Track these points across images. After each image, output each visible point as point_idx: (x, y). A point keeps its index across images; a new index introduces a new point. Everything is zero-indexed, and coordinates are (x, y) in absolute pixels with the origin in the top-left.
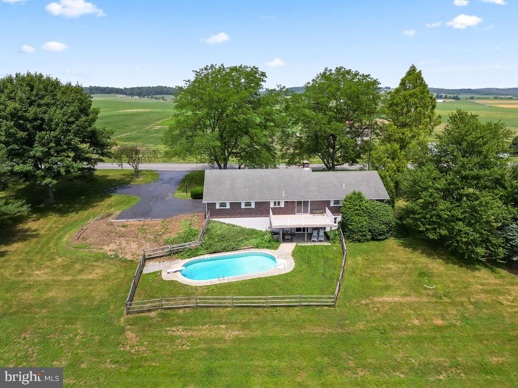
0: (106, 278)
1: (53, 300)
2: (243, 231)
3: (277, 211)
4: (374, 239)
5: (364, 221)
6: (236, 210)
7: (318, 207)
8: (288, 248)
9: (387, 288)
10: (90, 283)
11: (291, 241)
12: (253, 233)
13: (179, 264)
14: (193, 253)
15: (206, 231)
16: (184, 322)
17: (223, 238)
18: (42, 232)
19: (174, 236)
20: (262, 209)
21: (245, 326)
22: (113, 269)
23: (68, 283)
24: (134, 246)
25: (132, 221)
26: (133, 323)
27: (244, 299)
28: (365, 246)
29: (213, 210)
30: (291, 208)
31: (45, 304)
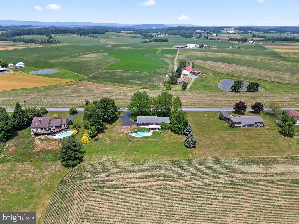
0: (123, 136)
1: (117, 139)
2: (144, 128)
3: (150, 125)
4: (166, 130)
5: (165, 127)
6: (143, 124)
7: (157, 124)
8: (152, 131)
9: (165, 138)
10: (121, 136)
11: (152, 130)
12: (146, 129)
13: (134, 134)
14: (136, 132)
15: (138, 128)
16: (136, 142)
17: (141, 129)
18: (109, 128)
19: (132, 129)
20: (147, 124)
21: (145, 142)
22: (124, 135)
23: (118, 136)
24: (126, 131)
25: (125, 126)
26: (130, 142)
27: (144, 139)
28: (164, 131)
29: (139, 125)
30: (152, 124)
31: (116, 139)
